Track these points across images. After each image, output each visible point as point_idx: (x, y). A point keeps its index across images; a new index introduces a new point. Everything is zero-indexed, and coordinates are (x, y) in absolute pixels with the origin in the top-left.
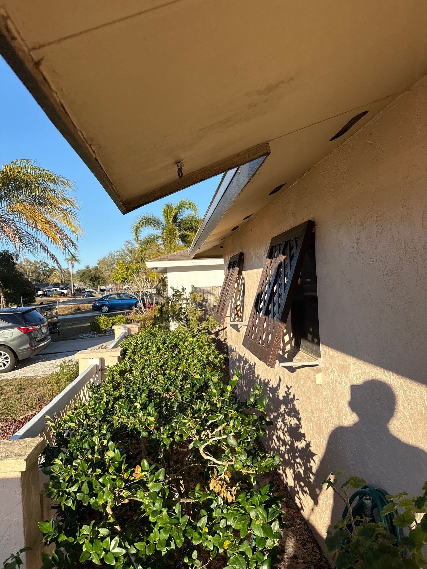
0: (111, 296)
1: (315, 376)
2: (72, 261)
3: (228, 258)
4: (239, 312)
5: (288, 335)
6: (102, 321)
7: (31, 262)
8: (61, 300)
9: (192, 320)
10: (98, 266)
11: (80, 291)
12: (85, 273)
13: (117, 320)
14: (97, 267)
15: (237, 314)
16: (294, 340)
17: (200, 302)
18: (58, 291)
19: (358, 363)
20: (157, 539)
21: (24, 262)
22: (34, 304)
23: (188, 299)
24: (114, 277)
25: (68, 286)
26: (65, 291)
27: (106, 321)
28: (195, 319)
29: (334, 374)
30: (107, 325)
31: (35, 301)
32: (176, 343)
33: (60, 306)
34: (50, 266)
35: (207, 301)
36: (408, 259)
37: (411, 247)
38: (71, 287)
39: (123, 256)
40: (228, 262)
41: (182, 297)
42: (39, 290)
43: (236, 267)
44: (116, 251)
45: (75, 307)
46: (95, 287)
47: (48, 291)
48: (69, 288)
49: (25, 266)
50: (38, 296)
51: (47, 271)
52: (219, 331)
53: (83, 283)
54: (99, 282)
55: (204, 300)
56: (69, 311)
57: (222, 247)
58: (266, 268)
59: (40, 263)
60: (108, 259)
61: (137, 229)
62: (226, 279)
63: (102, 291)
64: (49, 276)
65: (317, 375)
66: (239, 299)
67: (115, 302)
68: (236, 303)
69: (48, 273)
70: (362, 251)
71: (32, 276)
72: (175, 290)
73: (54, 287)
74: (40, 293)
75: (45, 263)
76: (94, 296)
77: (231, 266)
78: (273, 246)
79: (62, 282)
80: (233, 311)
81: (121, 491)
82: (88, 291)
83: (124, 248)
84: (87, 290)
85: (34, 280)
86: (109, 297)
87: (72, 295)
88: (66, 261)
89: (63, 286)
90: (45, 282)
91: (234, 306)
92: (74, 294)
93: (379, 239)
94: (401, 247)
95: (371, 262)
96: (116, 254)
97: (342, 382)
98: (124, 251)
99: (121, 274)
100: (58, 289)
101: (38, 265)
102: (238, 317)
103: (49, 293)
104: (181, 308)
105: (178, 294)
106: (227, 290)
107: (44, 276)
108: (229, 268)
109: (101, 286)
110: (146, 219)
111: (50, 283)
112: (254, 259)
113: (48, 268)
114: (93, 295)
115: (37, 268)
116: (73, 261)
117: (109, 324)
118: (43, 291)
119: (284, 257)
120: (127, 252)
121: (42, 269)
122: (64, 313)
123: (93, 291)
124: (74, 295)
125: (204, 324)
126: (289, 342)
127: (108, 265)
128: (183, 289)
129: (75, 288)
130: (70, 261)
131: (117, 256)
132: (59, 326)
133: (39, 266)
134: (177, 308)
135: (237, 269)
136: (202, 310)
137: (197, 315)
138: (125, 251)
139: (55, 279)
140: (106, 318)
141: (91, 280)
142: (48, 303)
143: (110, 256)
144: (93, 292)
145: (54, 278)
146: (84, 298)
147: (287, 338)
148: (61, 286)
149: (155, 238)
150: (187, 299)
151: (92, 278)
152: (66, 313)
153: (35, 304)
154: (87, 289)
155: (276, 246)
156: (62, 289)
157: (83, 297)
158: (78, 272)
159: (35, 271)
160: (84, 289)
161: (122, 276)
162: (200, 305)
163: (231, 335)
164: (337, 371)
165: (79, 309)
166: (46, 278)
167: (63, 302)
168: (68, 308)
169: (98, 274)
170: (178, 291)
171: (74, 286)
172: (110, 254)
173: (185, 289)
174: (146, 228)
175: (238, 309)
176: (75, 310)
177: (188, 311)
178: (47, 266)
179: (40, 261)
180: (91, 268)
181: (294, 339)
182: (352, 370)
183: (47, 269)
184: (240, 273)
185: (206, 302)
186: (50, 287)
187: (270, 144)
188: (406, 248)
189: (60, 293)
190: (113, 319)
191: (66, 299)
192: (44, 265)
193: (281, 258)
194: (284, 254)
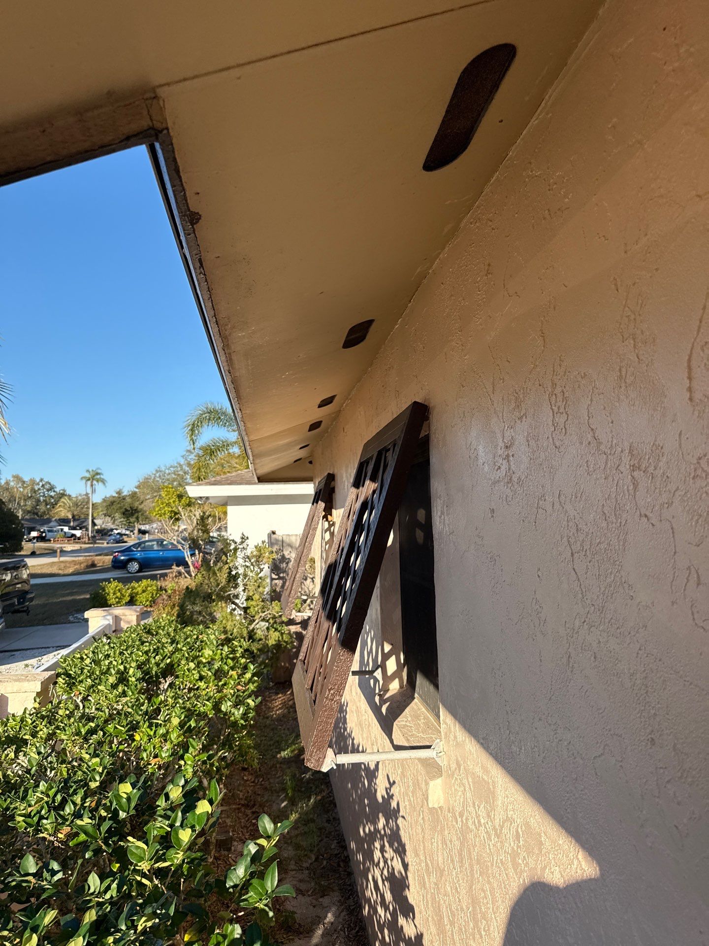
0: (147, 544)
1: (427, 784)
2: (92, 482)
3: (318, 483)
6: (112, 591)
7: (24, 482)
8: (69, 547)
10: (137, 490)
11: (103, 533)
12: (114, 502)
13: (140, 589)
14: (135, 493)
16: (405, 669)
17: (277, 562)
18: (65, 533)
19: (514, 791)
21: (13, 481)
22: (20, 553)
24: (157, 509)
25: (84, 525)
26: (78, 533)
27: (119, 590)
29: (464, 794)
30: (120, 598)
31: (21, 549)
33: (62, 559)
34: (57, 490)
36: (643, 511)
37: (651, 469)
38: (88, 525)
39: (179, 475)
40: (313, 493)
42: (33, 529)
43: (323, 502)
44: (168, 465)
45: (88, 560)
46: (130, 527)
47: (49, 531)
48: (84, 527)
49: (13, 488)
50: (30, 540)
51: (52, 497)
53: (110, 518)
54: (137, 518)
55: (283, 559)
56: (76, 567)
57: (311, 462)
59: (41, 484)
60: (154, 478)
61: (194, 429)
63: (144, 532)
64: (53, 506)
65: (432, 783)
67: (152, 555)
69: (53, 501)
70: (519, 478)
71: (25, 505)
73: (60, 526)
74: (34, 534)
75: (50, 484)
76: (126, 542)
77: (316, 499)
78: (364, 460)
79: (73, 517)
82: (118, 534)
83: (182, 461)
84: (116, 532)
85: (29, 512)
86: (143, 545)
87: (89, 540)
88: (84, 481)
89: (76, 523)
90: (48, 516)
92: (94, 537)
93: (558, 444)
94: (622, 468)
95: (540, 511)
96: (167, 471)
97: (480, 825)
98: (181, 466)
99: (168, 505)
100: (66, 529)
101: (36, 488)
103: (49, 535)
107: (47, 505)
109: (140, 524)
110: (210, 412)
111: (54, 519)
113: (54, 491)
114: (125, 540)
115: (35, 492)
116: (95, 482)
117: (124, 596)
118: (39, 530)
119: (373, 486)
120: (187, 469)
121: (44, 493)
122: (66, 572)
123: (128, 532)
124: (93, 539)
126: (397, 674)
127: (153, 490)
128: (242, 538)
129: (96, 528)
130: (89, 483)
131: (169, 474)
132: (31, 600)
133: (39, 489)
135: (324, 505)
138: (184, 467)
139: (62, 512)
140: (120, 585)
141: (124, 514)
142: (47, 552)
143: (158, 475)
144: (125, 535)
145: (62, 509)
146: (110, 545)
147: (391, 665)
148: (72, 524)
149: (226, 445)
151: (126, 510)
152: (71, 571)
153: (22, 553)
154: (116, 529)
155: (368, 461)
156: (74, 528)
157: (108, 543)
158: (104, 500)
159: (31, 496)
160: (112, 530)
161: (170, 509)
162: (276, 568)
164: (470, 789)
165: (93, 565)
166: (49, 510)
167: (72, 551)
168: (74, 562)
169: (136, 504)
171: (94, 524)
172: (157, 471)
174: (210, 427)
176: (88, 567)
178: (52, 488)
179: (41, 480)
180: (125, 493)
181: (406, 667)
182: (499, 803)
183: (52, 494)
185: (287, 563)
186: (52, 524)
188: (636, 474)
189: (70, 535)
190: (133, 588)
191: (77, 547)
192: (47, 486)
193: (369, 486)
194: (373, 479)
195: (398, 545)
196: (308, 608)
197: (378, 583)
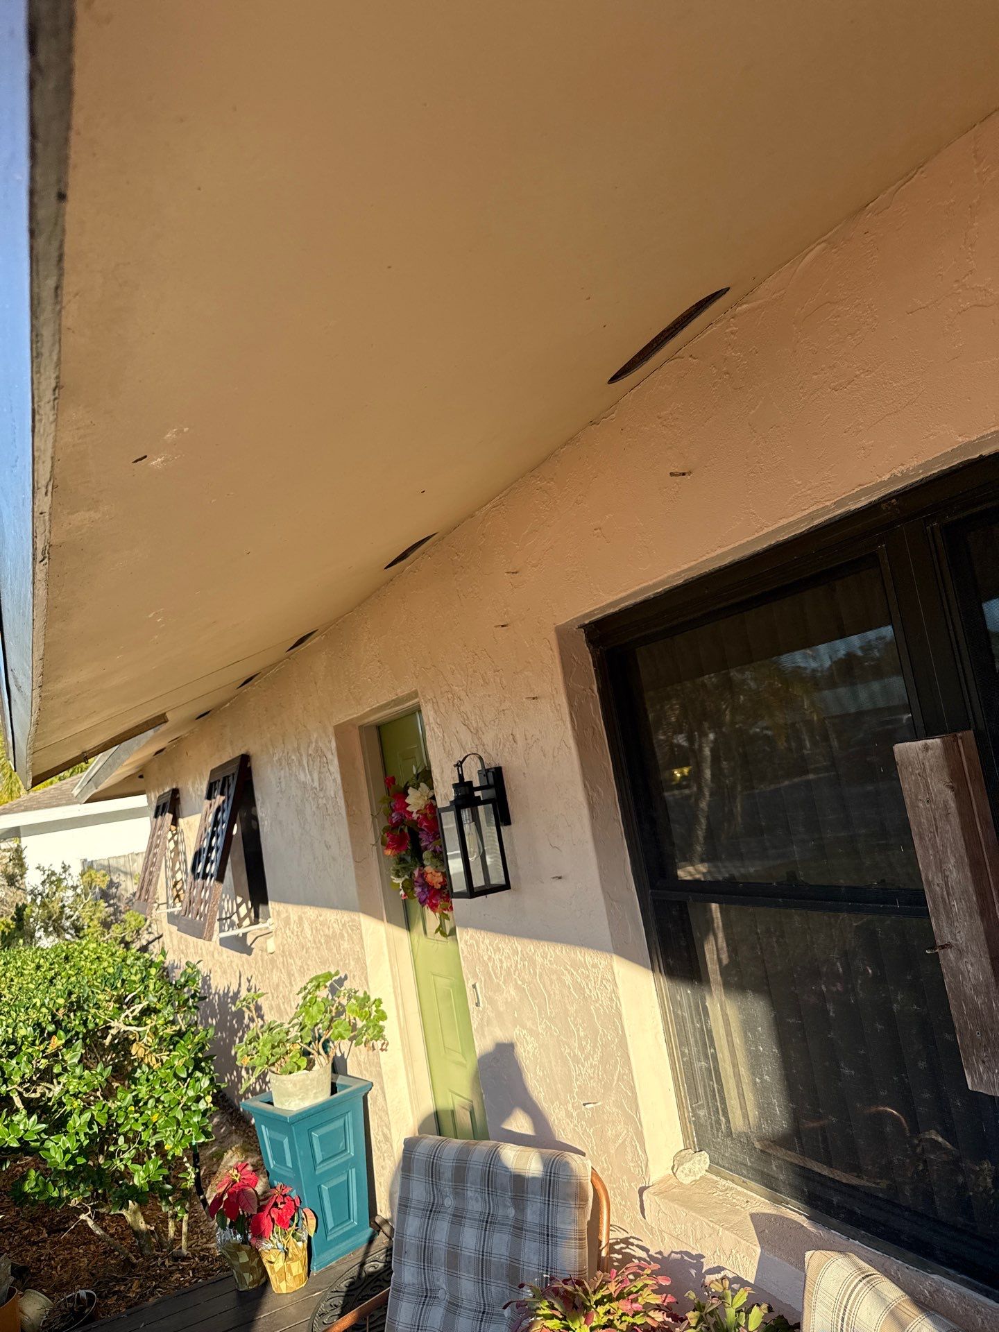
3: (154, 796)
4: (182, 891)
5: (244, 905)
9: (89, 927)
15: (178, 896)
16: (253, 910)
17: (104, 887)
20: (78, 1124)
23: (77, 886)
28: (96, 922)
32: (66, 955)
35: (118, 886)
40: (154, 805)
41: (64, 884)
43: (167, 814)
52: (149, 943)
55: (111, 884)
57: (141, 777)
58: (204, 813)
62: (152, 835)
65: (269, 941)
66: (179, 869)
68: (173, 877)
72: (47, 873)
77: (159, 811)
78: (212, 781)
80: (170, 893)
81: (39, 1062)
91: (171, 883)
102: (180, 901)
104: (64, 906)
105: (54, 880)
106: (155, 855)
108: (156, 816)
112: (193, 799)
119: (223, 798)
125: (116, 931)
128: (63, 868)
134: (56, 907)
135: (169, 817)
136: (109, 906)
137: (98, 915)
147: (243, 910)
150: (75, 888)
155: (215, 783)
162: (105, 895)
163: (172, 941)
170: (53, 873)
173: (69, 866)
175: (178, 887)
177: (80, 909)
184: (175, 822)
185: (117, 888)
187: (167, 714)
193: (219, 799)
194: (222, 794)
195: (240, 832)
196: (146, 932)
197: (229, 860)
